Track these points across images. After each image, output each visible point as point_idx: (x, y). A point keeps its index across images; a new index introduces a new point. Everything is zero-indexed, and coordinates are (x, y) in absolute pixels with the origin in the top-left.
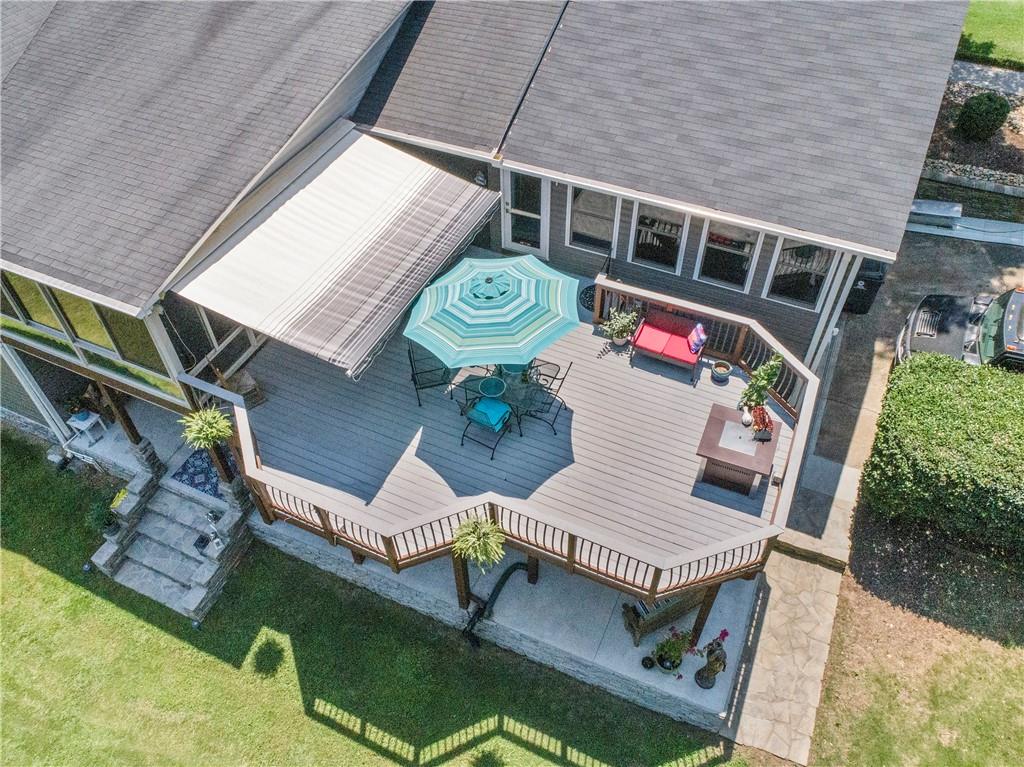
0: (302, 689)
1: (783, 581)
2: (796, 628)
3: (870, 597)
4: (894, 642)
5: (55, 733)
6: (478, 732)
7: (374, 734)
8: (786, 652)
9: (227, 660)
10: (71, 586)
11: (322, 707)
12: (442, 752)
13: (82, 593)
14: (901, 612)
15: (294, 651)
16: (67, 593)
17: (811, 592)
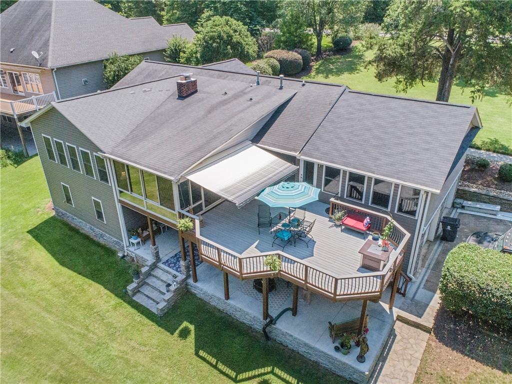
0: (195, 346)
1: (402, 333)
2: (406, 352)
3: (442, 345)
4: (451, 364)
5: (99, 347)
6: (263, 371)
7: (221, 366)
8: (400, 360)
9: (169, 331)
10: (116, 298)
11: (201, 353)
12: (247, 376)
13: (120, 300)
14: (456, 353)
15: (195, 332)
16: (114, 300)
17: (415, 339)
